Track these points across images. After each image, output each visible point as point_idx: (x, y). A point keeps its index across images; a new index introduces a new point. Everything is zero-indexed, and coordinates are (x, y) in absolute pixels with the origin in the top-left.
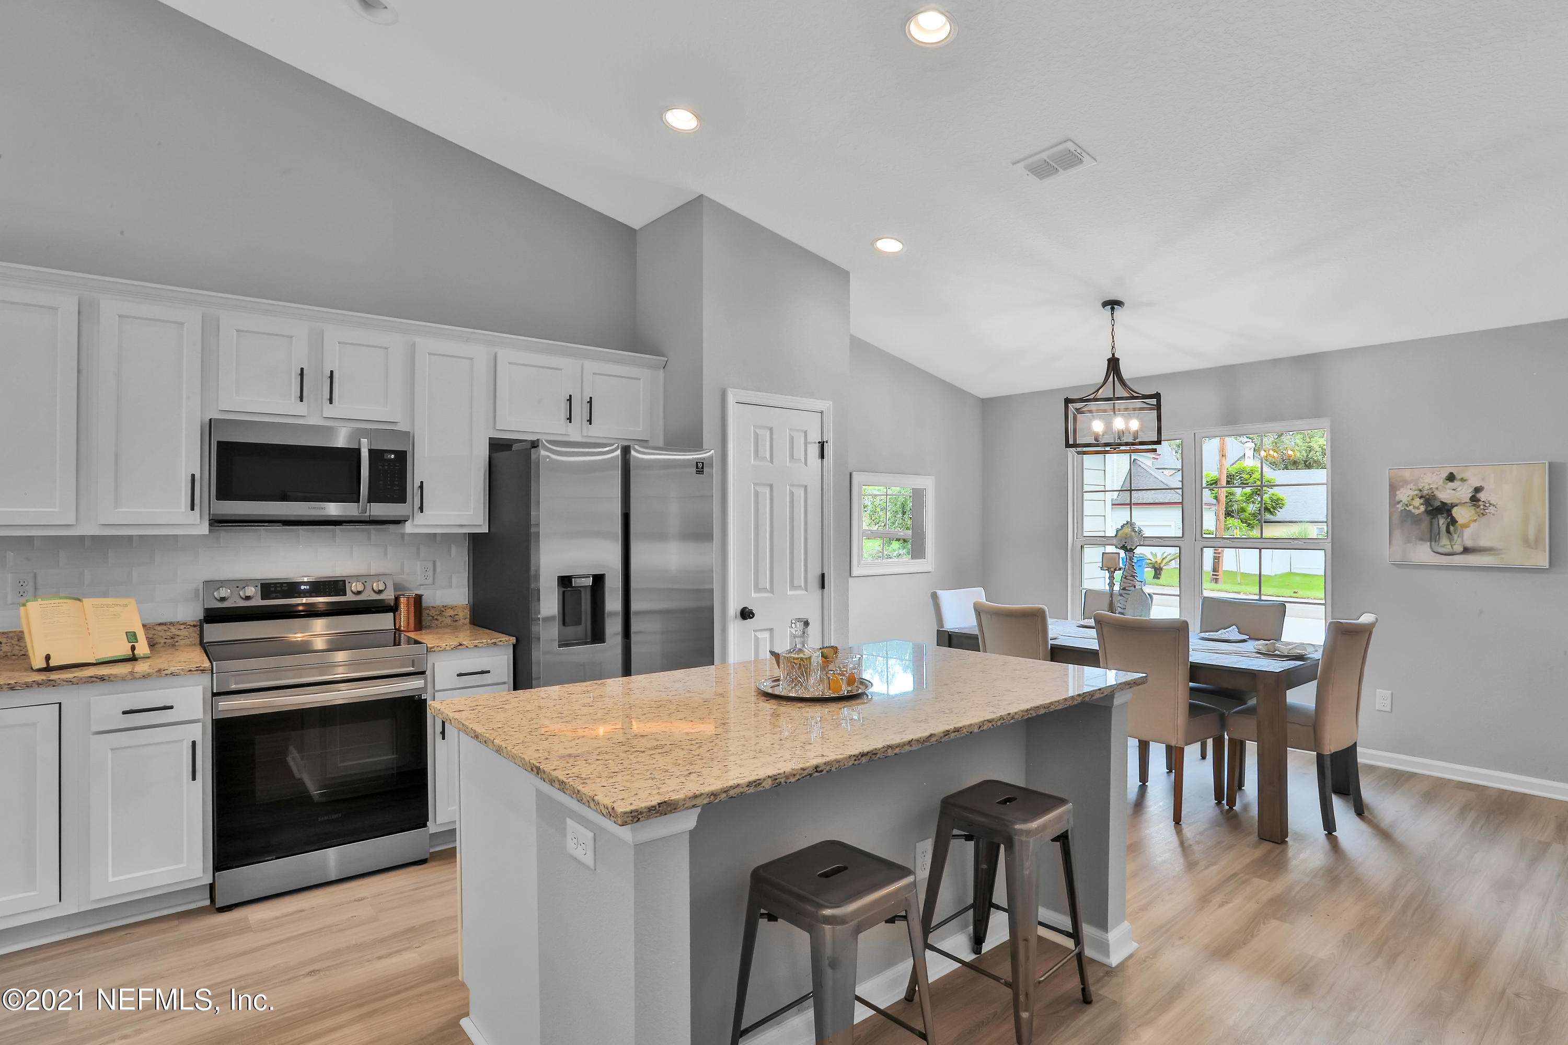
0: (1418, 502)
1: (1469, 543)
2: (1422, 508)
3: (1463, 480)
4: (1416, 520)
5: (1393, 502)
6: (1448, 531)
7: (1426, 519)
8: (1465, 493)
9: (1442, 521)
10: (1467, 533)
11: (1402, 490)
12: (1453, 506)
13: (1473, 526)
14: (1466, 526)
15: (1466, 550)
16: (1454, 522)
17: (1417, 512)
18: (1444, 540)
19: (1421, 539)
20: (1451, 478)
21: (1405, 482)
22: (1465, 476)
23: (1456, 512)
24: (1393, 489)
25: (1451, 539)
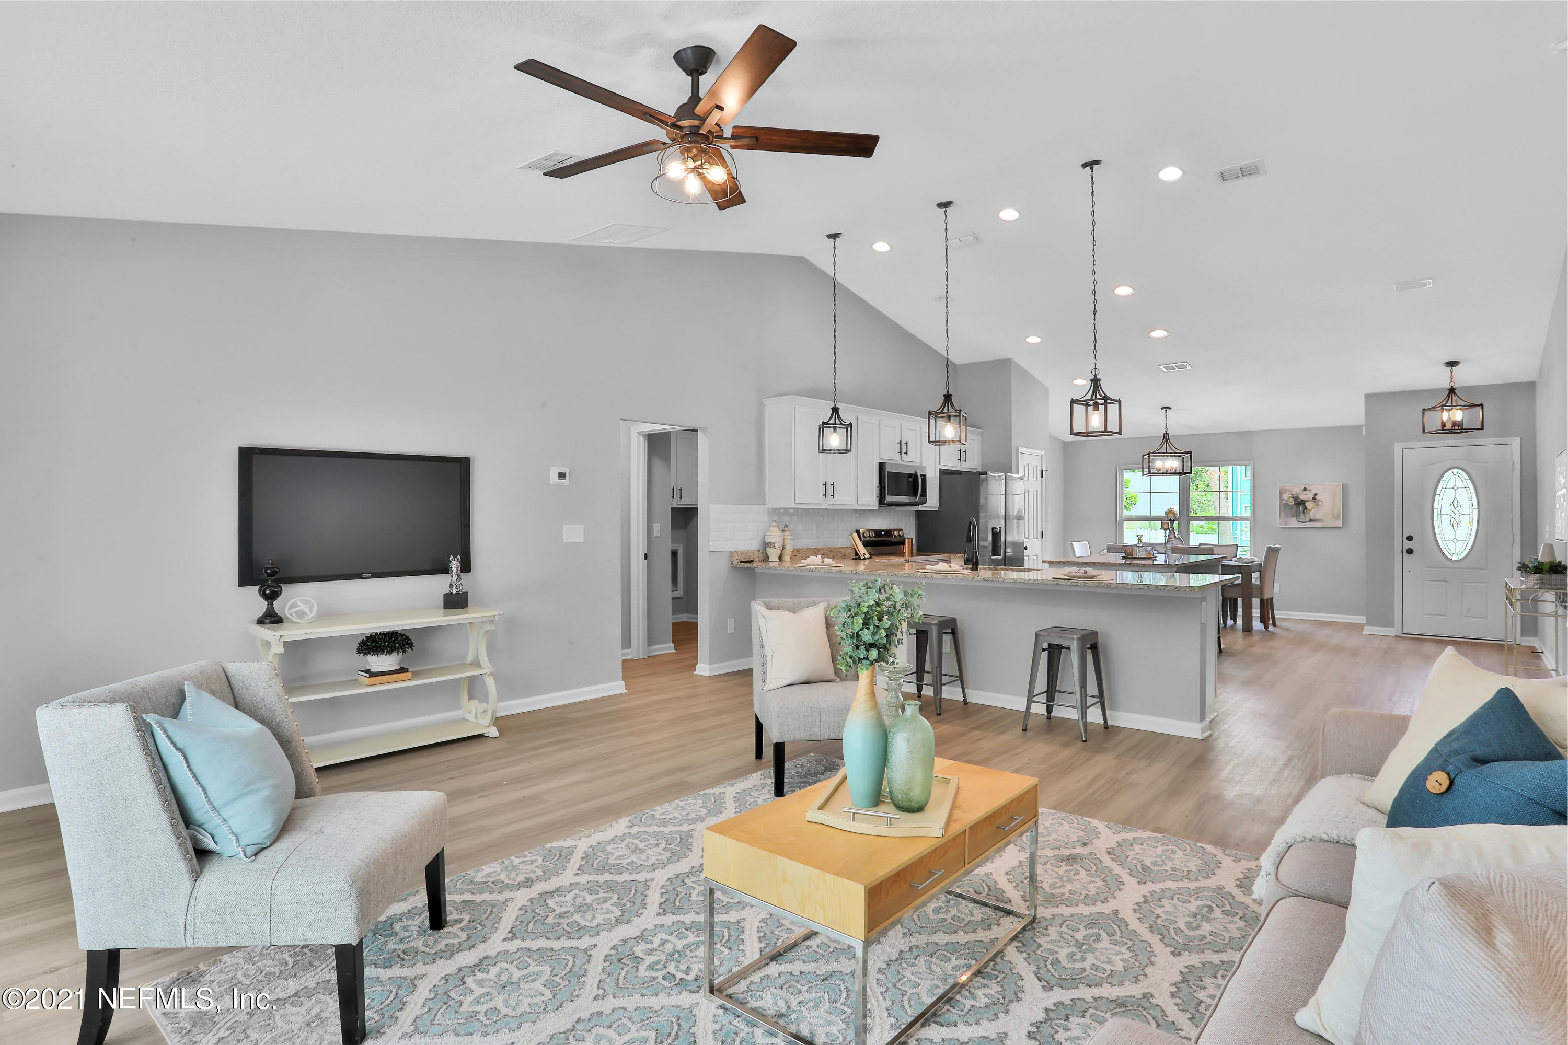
0: (1291, 500)
1: (1312, 518)
2: (1293, 502)
3: (1310, 490)
4: (1290, 507)
5: (1281, 500)
6: (1304, 512)
7: (1295, 507)
8: (1310, 496)
9: (1301, 508)
10: (1311, 513)
11: (1285, 494)
12: (1306, 501)
13: (1314, 510)
14: (1310, 510)
15: (1311, 520)
16: (1306, 508)
17: (1291, 504)
18: (1302, 516)
19: (1293, 516)
20: (1305, 489)
21: (1286, 491)
22: (1310, 489)
23: (1307, 504)
24: (1281, 494)
25: (1305, 516)
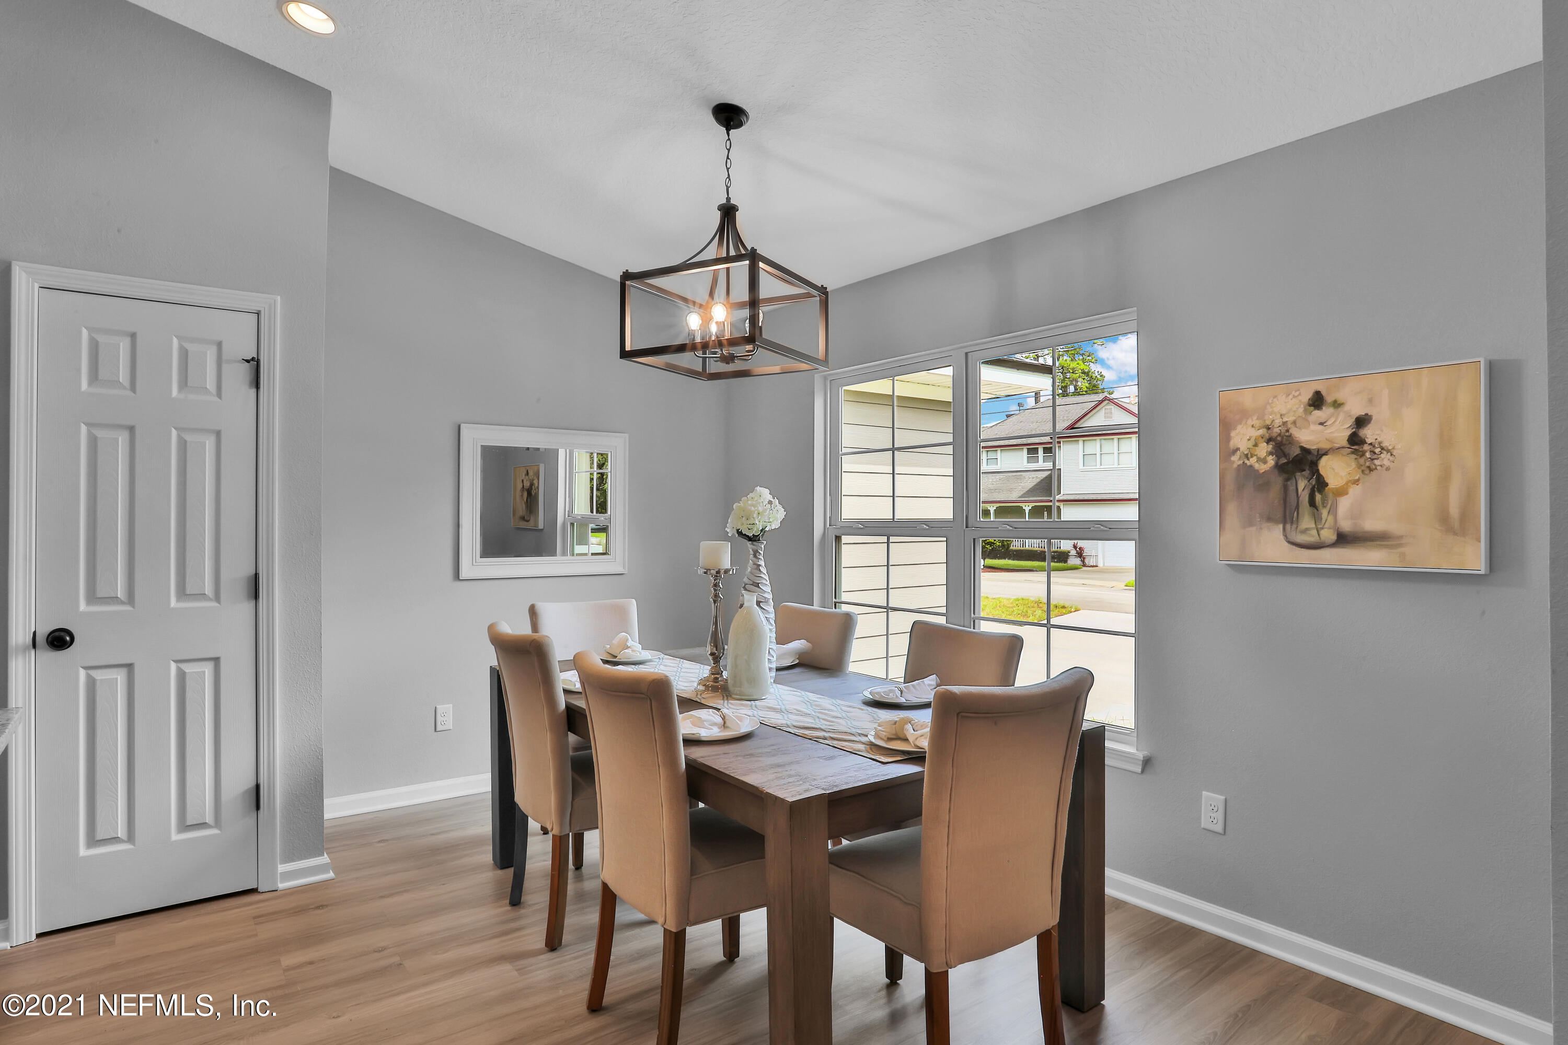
0: (1264, 449)
1: (1346, 526)
2: (1271, 461)
3: (1337, 405)
4: (1261, 482)
5: (1227, 452)
6: (1312, 503)
7: (1277, 481)
8: (1340, 430)
9: (1302, 484)
10: (1344, 505)
11: (1239, 427)
12: (1321, 454)
13: (1355, 492)
14: (1341, 492)
15: (1343, 539)
16: (1321, 484)
17: (1262, 468)
18: (1306, 522)
19: (1270, 519)
20: (1317, 401)
21: (1244, 414)
22: (1340, 396)
23: (1327, 466)
24: (1226, 427)
25: (1317, 518)
